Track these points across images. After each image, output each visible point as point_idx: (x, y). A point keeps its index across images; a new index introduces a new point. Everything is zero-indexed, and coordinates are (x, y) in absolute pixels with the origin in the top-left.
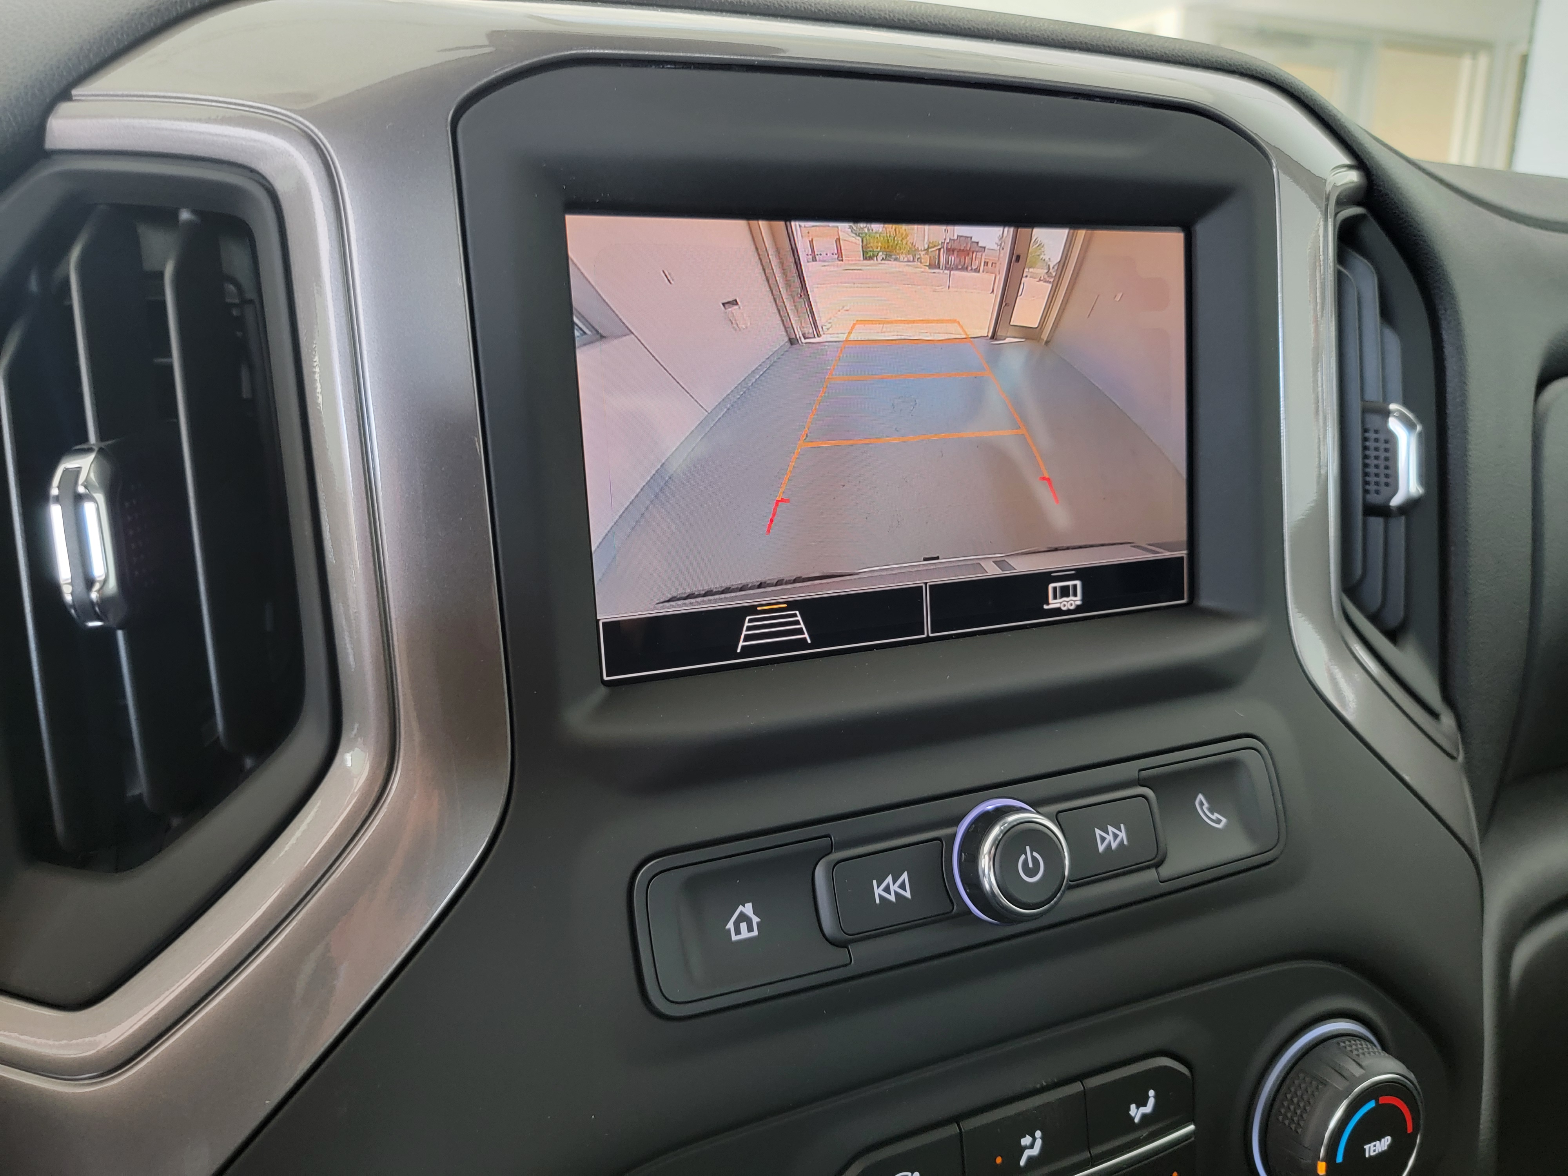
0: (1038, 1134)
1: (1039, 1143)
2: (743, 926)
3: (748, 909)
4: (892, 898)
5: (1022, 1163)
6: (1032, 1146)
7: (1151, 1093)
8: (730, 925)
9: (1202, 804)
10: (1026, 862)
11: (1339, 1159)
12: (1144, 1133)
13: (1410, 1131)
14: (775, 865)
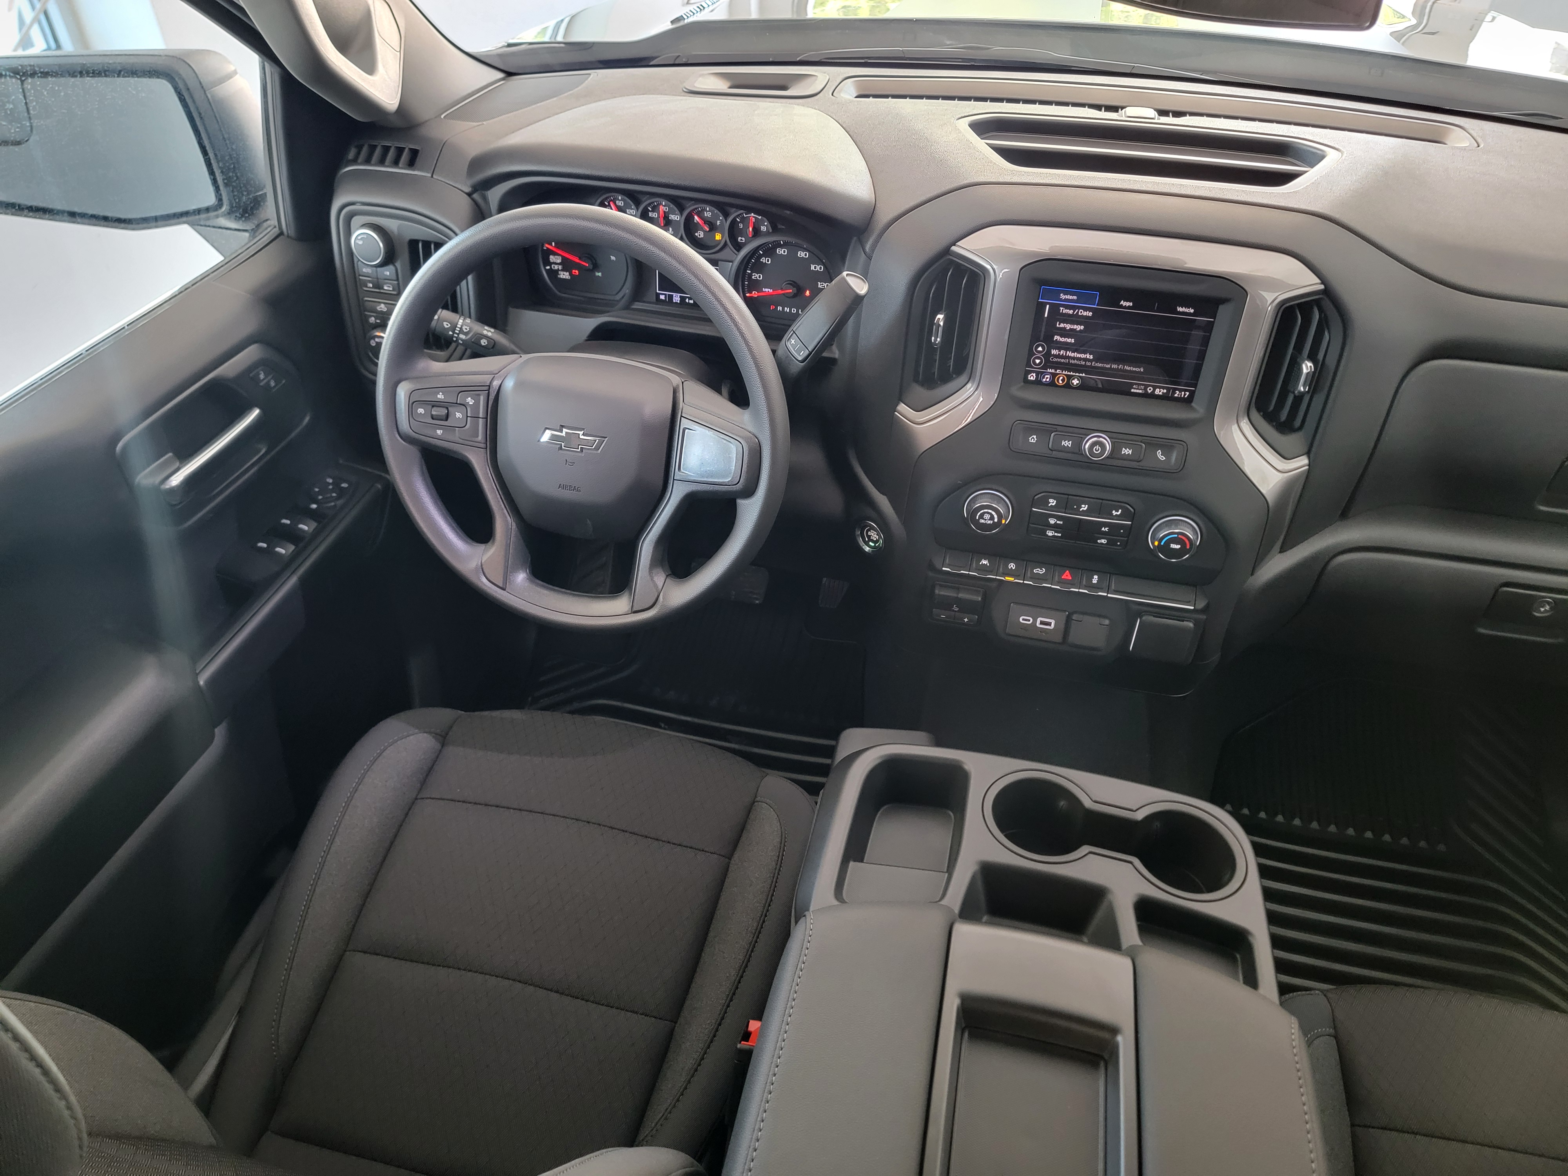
0: (1087, 506)
1: (1086, 508)
3: (1035, 437)
4: (1066, 445)
5: (1081, 510)
7: (1120, 510)
8: (1030, 439)
9: (1159, 452)
10: (1096, 448)
11: (1162, 544)
12: (1115, 518)
13: (1188, 547)
14: (1044, 430)
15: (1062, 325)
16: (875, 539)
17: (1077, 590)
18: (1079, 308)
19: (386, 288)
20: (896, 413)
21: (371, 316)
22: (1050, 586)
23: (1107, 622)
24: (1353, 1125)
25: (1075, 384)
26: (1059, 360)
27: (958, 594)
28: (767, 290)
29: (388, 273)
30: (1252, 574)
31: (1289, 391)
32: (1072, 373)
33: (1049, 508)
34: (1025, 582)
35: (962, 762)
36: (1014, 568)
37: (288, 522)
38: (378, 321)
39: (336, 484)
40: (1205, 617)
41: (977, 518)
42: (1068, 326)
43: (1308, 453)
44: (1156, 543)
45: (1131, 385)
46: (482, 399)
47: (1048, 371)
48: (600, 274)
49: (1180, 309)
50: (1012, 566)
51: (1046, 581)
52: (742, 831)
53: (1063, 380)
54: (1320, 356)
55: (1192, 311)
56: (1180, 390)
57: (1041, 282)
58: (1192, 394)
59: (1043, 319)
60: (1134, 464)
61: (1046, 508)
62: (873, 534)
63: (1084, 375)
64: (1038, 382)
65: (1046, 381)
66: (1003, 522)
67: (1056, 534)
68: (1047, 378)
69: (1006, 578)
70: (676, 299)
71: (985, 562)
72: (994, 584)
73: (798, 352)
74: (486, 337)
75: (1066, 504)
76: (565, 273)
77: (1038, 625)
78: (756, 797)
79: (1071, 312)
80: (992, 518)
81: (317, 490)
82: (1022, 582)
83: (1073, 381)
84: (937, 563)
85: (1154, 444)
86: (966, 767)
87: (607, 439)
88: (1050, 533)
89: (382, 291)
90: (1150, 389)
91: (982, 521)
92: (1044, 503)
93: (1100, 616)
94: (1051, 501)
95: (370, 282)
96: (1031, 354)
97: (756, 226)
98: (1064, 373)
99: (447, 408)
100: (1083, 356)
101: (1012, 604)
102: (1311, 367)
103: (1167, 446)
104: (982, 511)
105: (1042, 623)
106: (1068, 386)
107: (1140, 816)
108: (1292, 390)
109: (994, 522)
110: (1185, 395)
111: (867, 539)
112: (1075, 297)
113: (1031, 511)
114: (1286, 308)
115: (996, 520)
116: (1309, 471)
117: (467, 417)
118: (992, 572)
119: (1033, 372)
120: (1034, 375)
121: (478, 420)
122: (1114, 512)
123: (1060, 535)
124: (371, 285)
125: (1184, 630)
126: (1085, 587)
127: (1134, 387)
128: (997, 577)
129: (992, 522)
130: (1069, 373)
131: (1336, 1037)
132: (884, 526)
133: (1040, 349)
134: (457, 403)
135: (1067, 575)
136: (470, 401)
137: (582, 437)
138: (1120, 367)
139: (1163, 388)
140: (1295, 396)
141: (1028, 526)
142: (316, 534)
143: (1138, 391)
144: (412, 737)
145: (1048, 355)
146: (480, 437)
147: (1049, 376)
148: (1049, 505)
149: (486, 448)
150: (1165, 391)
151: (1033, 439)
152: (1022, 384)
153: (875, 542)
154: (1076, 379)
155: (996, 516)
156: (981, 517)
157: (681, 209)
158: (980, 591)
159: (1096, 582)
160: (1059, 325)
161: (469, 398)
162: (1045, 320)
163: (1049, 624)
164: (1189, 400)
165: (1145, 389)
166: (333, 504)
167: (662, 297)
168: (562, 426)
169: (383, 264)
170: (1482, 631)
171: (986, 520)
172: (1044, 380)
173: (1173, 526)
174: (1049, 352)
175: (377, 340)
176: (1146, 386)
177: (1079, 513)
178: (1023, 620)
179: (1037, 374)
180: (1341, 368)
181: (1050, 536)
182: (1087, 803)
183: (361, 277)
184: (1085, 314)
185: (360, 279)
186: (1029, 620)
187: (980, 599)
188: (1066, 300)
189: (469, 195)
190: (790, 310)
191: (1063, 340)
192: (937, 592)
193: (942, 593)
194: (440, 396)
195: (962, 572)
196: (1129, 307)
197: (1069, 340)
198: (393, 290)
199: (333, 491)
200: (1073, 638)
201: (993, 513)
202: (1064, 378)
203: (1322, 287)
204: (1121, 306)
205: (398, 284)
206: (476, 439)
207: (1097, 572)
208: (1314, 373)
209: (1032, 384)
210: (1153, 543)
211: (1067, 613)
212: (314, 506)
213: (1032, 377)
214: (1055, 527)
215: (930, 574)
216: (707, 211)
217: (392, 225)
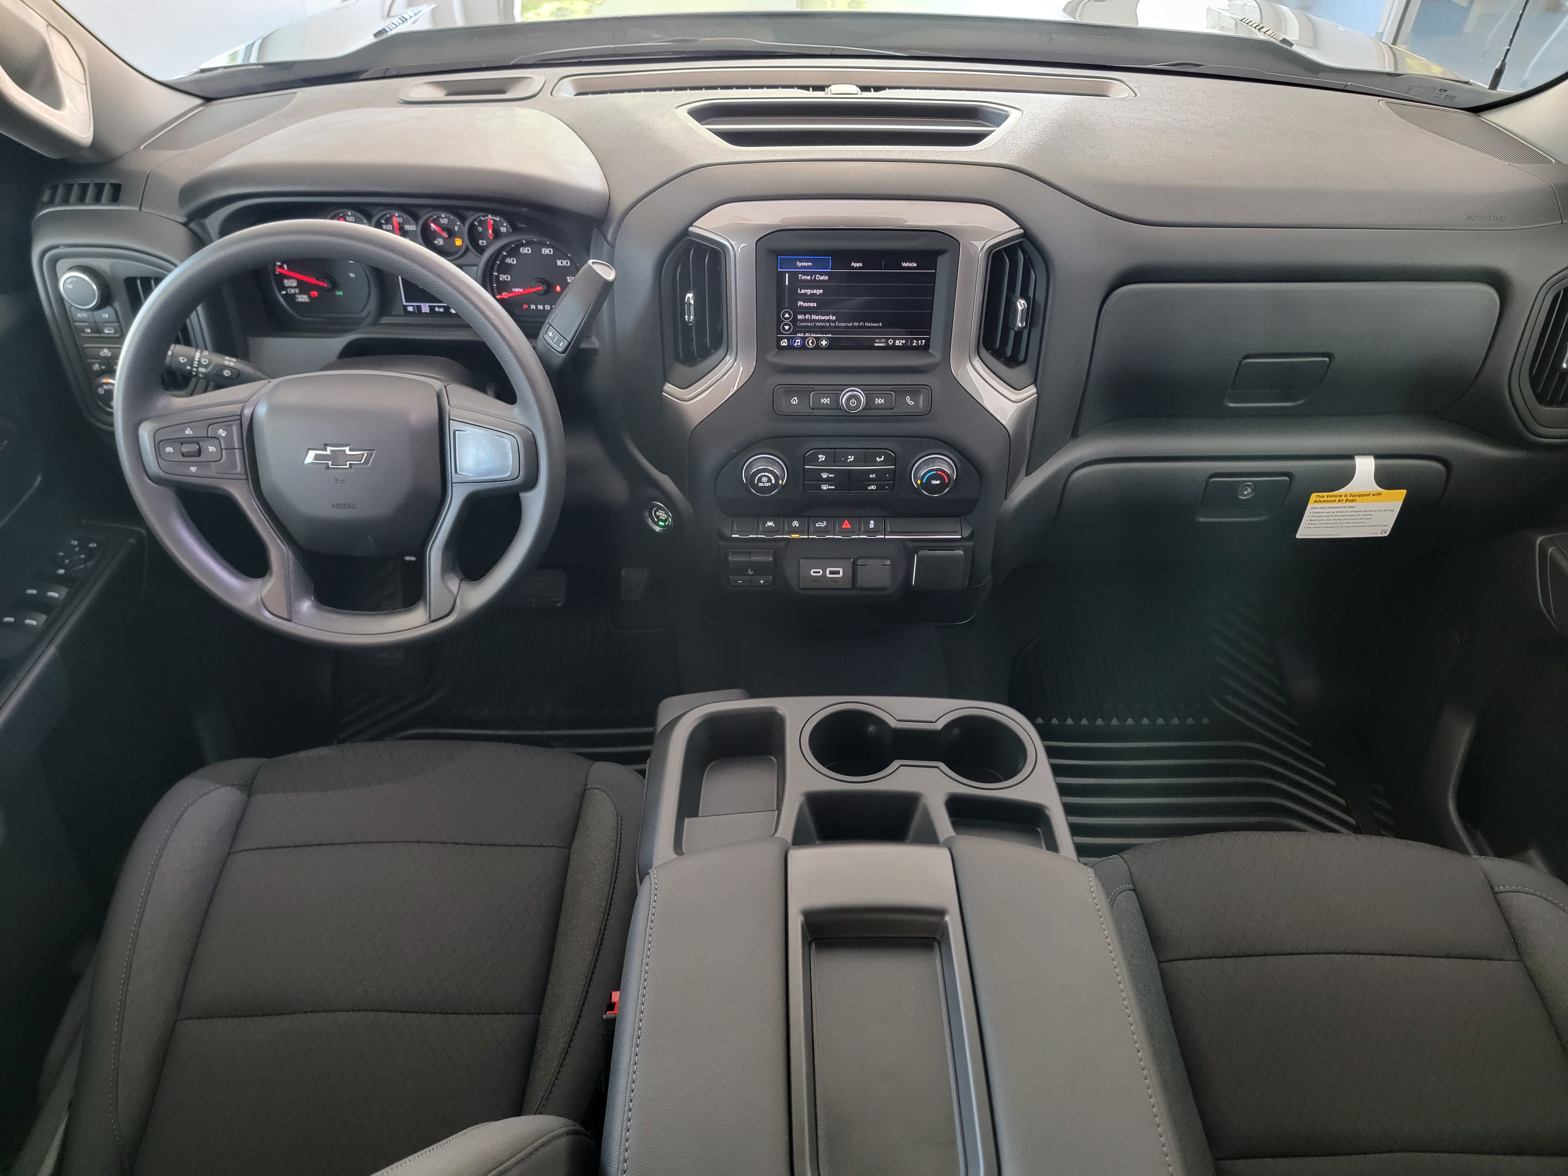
0: (853, 457)
2: (794, 401)
3: (796, 398)
4: (825, 403)
5: (848, 461)
6: (851, 458)
7: (883, 456)
8: (792, 401)
9: (908, 398)
10: (852, 402)
11: (924, 482)
12: (880, 464)
13: (947, 482)
14: (803, 391)
15: (803, 291)
16: (664, 518)
17: (858, 537)
18: (816, 273)
19: (106, 331)
20: (663, 393)
21: (94, 363)
22: (832, 536)
23: (889, 562)
24: (1159, 962)
25: (824, 345)
26: (806, 324)
27: (750, 557)
28: (517, 290)
29: (107, 316)
30: (1006, 499)
31: (1009, 329)
32: (819, 335)
33: (819, 464)
34: (810, 537)
35: (776, 708)
36: (797, 526)
37: (35, 592)
38: (103, 367)
39: (83, 546)
40: (972, 544)
41: (756, 482)
42: (809, 292)
43: (1035, 382)
44: (919, 482)
45: (874, 340)
46: (235, 429)
47: (798, 335)
48: (340, 293)
49: (904, 264)
50: (795, 523)
51: (828, 533)
52: (578, 821)
53: (812, 342)
54: (1031, 295)
55: (915, 265)
56: (917, 339)
57: (776, 253)
58: (928, 341)
59: (785, 287)
60: (888, 412)
61: (817, 464)
62: (661, 514)
63: (830, 335)
64: (790, 347)
65: (797, 345)
66: (780, 482)
67: (830, 487)
68: (798, 342)
69: (792, 536)
70: (425, 308)
71: (770, 524)
72: (782, 544)
73: (558, 343)
74: (228, 367)
75: (833, 458)
76: (303, 296)
77: (828, 575)
78: (586, 785)
79: (809, 278)
80: (769, 480)
81: (61, 554)
82: (807, 537)
83: (822, 343)
84: (726, 531)
85: (901, 391)
86: (780, 712)
87: (375, 451)
88: (824, 487)
89: (102, 335)
90: (891, 342)
91: (761, 485)
92: (814, 460)
93: (882, 558)
94: (820, 456)
95: (87, 327)
96: (779, 321)
97: (496, 228)
98: (812, 335)
99: (198, 444)
100: (826, 318)
101: (801, 560)
102: (1024, 304)
103: (914, 391)
104: (759, 475)
105: (831, 573)
106: (818, 347)
107: (939, 726)
108: (1012, 327)
109: (772, 483)
110: (922, 342)
111: (656, 520)
112: (810, 264)
113: (804, 468)
114: (995, 252)
115: (773, 482)
116: (1038, 398)
117: (222, 449)
118: (778, 532)
119: (785, 338)
120: (786, 340)
121: (234, 453)
122: (877, 459)
123: (833, 487)
124: (89, 331)
125: (956, 557)
126: (865, 533)
127: (876, 341)
128: (784, 536)
129: (770, 484)
130: (817, 335)
131: (1135, 891)
132: (670, 504)
133: (787, 316)
134: (208, 437)
135: (846, 525)
136: (222, 433)
137: (348, 452)
138: (861, 324)
139: (902, 339)
140: (1015, 332)
141: (804, 483)
142: (69, 600)
143: (880, 345)
144: (213, 793)
145: (795, 320)
146: (239, 468)
147: (799, 340)
148: (820, 461)
149: (248, 479)
150: (904, 341)
151: (795, 401)
152: (777, 350)
153: (665, 521)
154: (824, 340)
155: (772, 478)
156: (760, 480)
157: (416, 218)
158: (770, 552)
159: (873, 527)
160: (800, 291)
161: (221, 430)
162: (787, 288)
163: (838, 573)
164: (926, 347)
165: (887, 342)
166: (82, 566)
167: (410, 309)
168: (326, 445)
169: (99, 307)
170: (1202, 520)
171: (764, 483)
172: (796, 344)
173: (931, 465)
174: (795, 317)
175: (105, 387)
176: (887, 339)
177: (847, 464)
178: (814, 572)
179: (788, 339)
180: (1049, 303)
181: (825, 490)
182: (893, 723)
183: (76, 324)
184: (822, 278)
185: (75, 326)
186: (819, 572)
187: (771, 559)
188: (802, 267)
189: (185, 225)
190: (544, 307)
191: (806, 305)
192: (730, 558)
193: (734, 559)
194: (188, 432)
195: (751, 536)
196: (860, 268)
197: (812, 305)
198: (116, 332)
199: (80, 553)
200: (860, 582)
201: (770, 475)
202: (813, 341)
203: (1022, 231)
204: (853, 268)
205: (120, 326)
206: (234, 471)
207: (871, 517)
208: (1028, 309)
209: (786, 349)
210: (916, 483)
211: (852, 560)
212: (62, 571)
213: (784, 343)
214: (828, 481)
215: (722, 543)
216: (443, 218)
217: (103, 265)
